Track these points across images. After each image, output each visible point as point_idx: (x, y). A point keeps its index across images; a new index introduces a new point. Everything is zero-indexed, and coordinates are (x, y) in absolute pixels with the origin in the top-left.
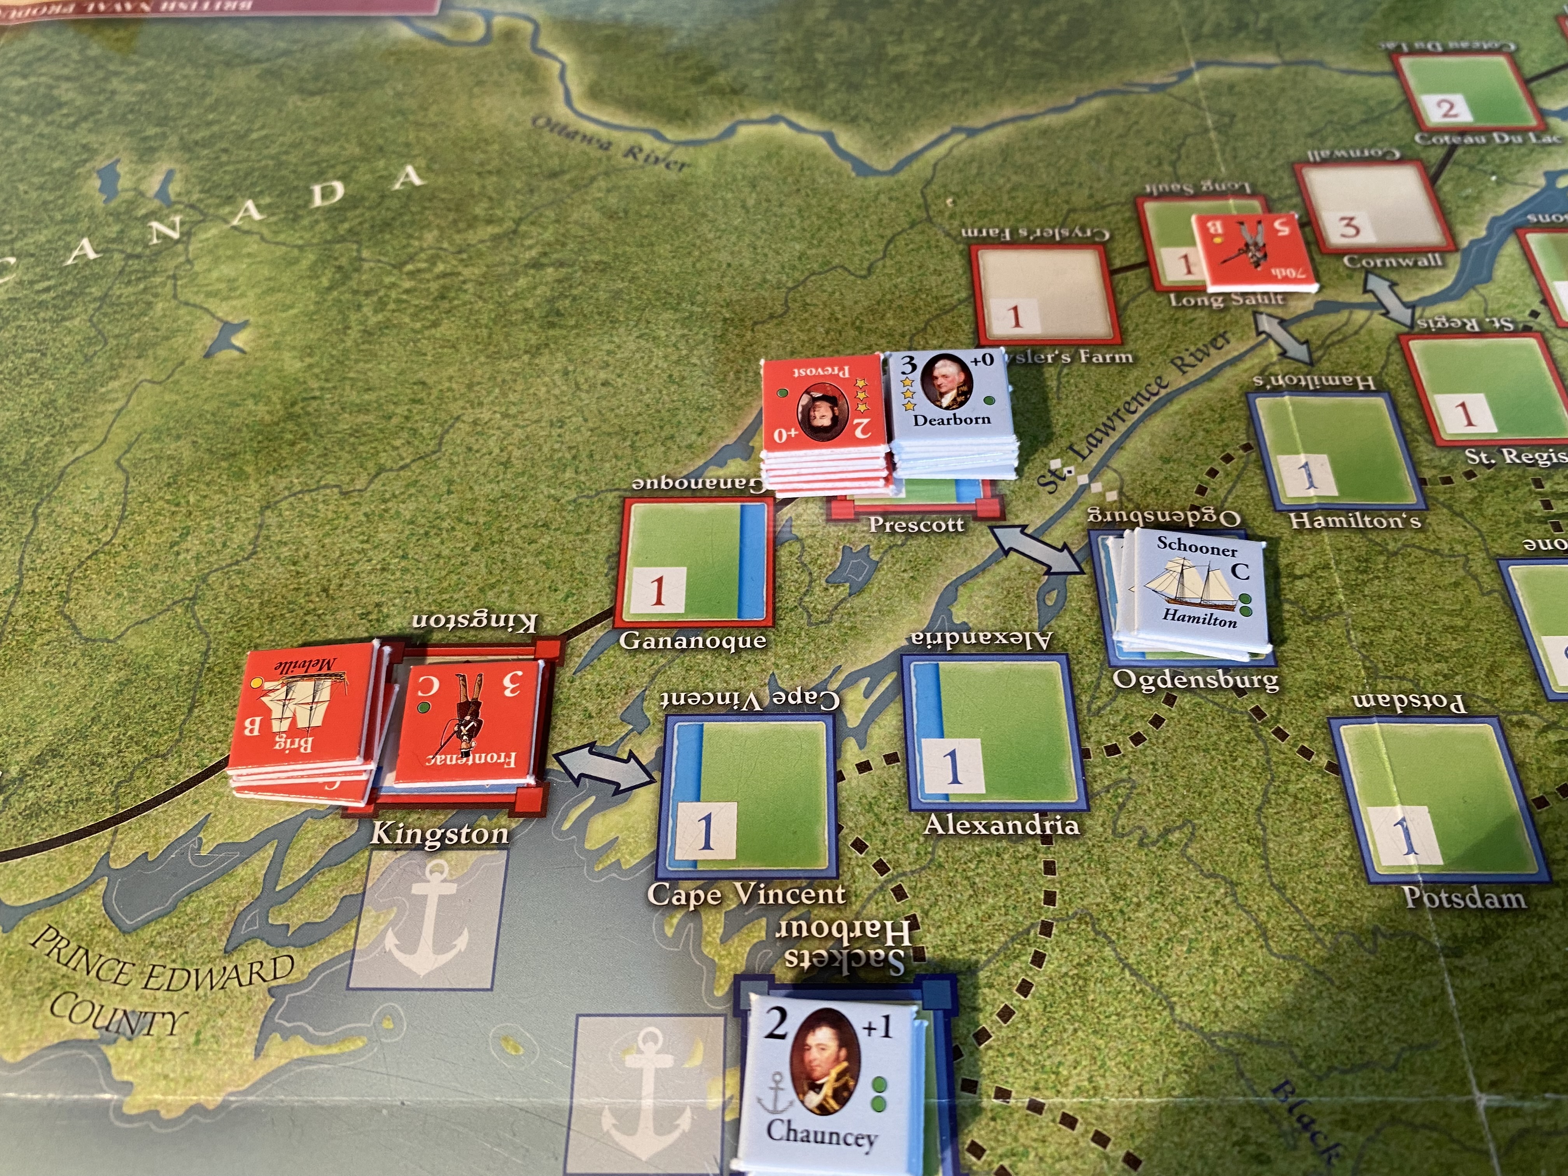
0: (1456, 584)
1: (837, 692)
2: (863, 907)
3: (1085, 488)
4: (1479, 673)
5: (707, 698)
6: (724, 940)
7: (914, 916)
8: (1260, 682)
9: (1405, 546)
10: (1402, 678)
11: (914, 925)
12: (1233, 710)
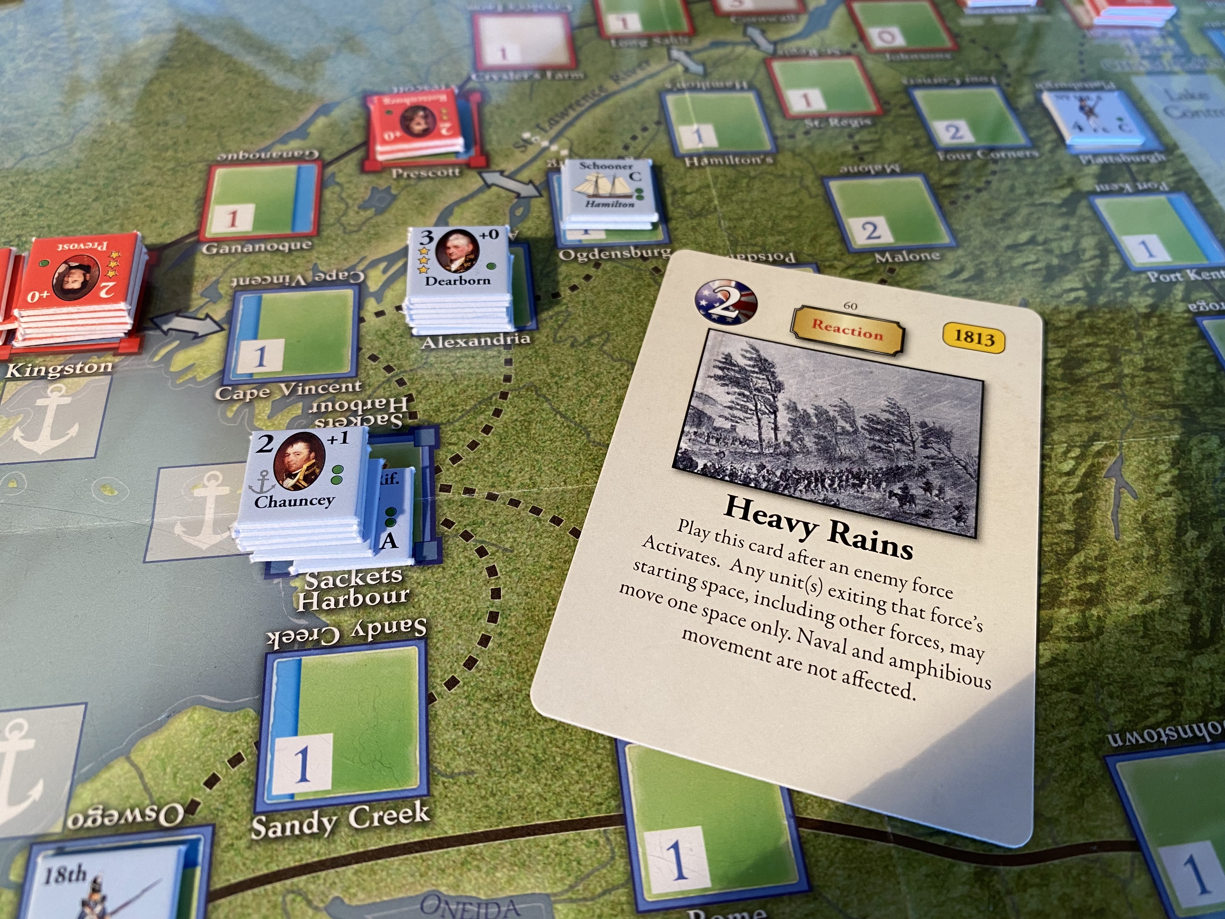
0: (794, 193)
1: (363, 271)
2: (374, 392)
3: (546, 149)
4: (806, 240)
5: (265, 280)
6: (270, 417)
7: (411, 395)
8: (660, 253)
9: (761, 173)
10: (755, 245)
11: (410, 399)
12: (639, 269)
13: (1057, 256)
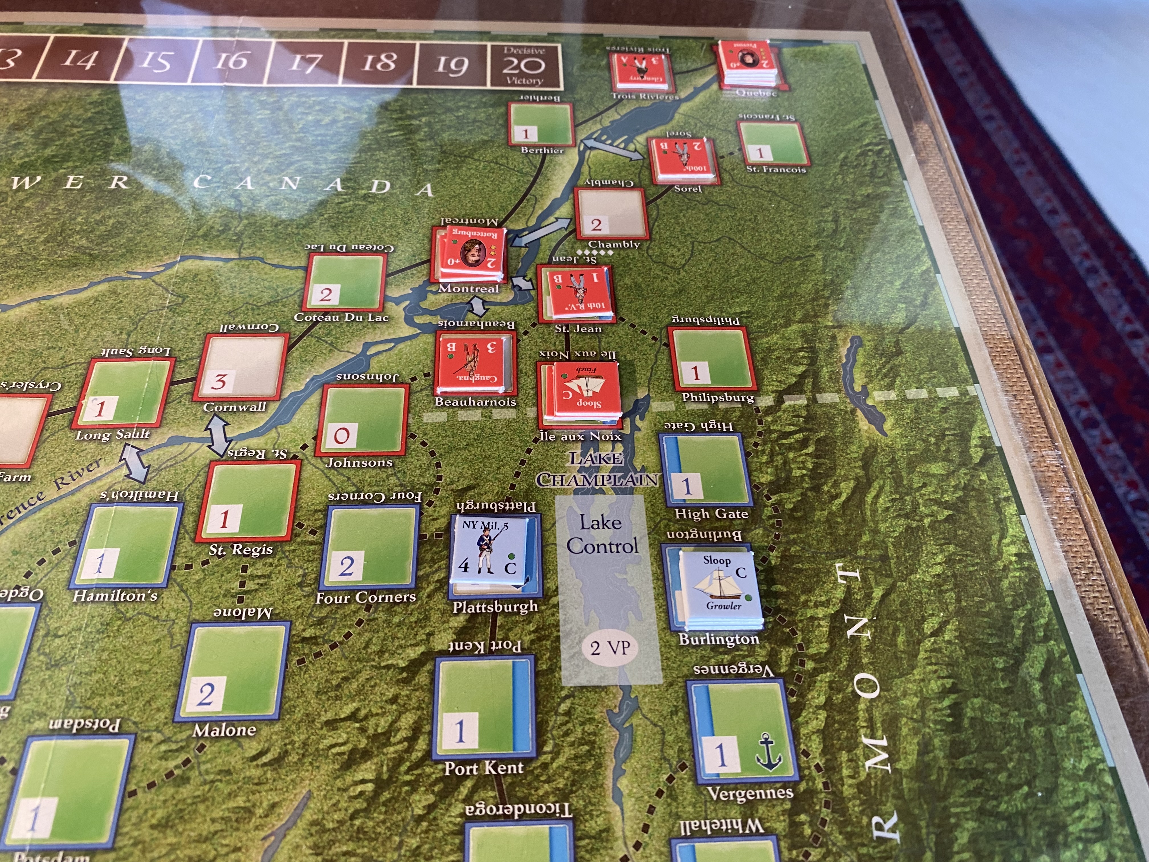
0: (158, 641)
4: (140, 704)
9: (139, 613)
10: (88, 708)
13: (368, 738)
